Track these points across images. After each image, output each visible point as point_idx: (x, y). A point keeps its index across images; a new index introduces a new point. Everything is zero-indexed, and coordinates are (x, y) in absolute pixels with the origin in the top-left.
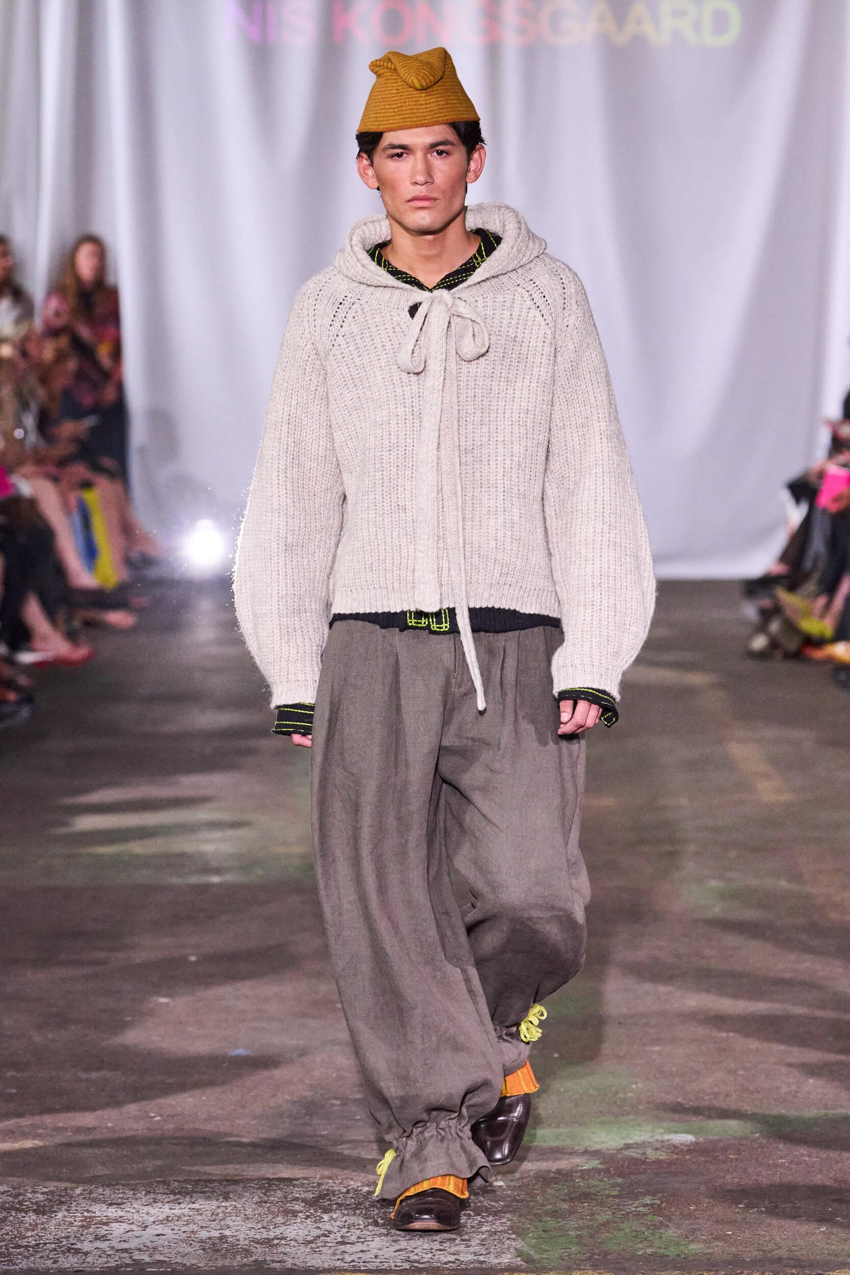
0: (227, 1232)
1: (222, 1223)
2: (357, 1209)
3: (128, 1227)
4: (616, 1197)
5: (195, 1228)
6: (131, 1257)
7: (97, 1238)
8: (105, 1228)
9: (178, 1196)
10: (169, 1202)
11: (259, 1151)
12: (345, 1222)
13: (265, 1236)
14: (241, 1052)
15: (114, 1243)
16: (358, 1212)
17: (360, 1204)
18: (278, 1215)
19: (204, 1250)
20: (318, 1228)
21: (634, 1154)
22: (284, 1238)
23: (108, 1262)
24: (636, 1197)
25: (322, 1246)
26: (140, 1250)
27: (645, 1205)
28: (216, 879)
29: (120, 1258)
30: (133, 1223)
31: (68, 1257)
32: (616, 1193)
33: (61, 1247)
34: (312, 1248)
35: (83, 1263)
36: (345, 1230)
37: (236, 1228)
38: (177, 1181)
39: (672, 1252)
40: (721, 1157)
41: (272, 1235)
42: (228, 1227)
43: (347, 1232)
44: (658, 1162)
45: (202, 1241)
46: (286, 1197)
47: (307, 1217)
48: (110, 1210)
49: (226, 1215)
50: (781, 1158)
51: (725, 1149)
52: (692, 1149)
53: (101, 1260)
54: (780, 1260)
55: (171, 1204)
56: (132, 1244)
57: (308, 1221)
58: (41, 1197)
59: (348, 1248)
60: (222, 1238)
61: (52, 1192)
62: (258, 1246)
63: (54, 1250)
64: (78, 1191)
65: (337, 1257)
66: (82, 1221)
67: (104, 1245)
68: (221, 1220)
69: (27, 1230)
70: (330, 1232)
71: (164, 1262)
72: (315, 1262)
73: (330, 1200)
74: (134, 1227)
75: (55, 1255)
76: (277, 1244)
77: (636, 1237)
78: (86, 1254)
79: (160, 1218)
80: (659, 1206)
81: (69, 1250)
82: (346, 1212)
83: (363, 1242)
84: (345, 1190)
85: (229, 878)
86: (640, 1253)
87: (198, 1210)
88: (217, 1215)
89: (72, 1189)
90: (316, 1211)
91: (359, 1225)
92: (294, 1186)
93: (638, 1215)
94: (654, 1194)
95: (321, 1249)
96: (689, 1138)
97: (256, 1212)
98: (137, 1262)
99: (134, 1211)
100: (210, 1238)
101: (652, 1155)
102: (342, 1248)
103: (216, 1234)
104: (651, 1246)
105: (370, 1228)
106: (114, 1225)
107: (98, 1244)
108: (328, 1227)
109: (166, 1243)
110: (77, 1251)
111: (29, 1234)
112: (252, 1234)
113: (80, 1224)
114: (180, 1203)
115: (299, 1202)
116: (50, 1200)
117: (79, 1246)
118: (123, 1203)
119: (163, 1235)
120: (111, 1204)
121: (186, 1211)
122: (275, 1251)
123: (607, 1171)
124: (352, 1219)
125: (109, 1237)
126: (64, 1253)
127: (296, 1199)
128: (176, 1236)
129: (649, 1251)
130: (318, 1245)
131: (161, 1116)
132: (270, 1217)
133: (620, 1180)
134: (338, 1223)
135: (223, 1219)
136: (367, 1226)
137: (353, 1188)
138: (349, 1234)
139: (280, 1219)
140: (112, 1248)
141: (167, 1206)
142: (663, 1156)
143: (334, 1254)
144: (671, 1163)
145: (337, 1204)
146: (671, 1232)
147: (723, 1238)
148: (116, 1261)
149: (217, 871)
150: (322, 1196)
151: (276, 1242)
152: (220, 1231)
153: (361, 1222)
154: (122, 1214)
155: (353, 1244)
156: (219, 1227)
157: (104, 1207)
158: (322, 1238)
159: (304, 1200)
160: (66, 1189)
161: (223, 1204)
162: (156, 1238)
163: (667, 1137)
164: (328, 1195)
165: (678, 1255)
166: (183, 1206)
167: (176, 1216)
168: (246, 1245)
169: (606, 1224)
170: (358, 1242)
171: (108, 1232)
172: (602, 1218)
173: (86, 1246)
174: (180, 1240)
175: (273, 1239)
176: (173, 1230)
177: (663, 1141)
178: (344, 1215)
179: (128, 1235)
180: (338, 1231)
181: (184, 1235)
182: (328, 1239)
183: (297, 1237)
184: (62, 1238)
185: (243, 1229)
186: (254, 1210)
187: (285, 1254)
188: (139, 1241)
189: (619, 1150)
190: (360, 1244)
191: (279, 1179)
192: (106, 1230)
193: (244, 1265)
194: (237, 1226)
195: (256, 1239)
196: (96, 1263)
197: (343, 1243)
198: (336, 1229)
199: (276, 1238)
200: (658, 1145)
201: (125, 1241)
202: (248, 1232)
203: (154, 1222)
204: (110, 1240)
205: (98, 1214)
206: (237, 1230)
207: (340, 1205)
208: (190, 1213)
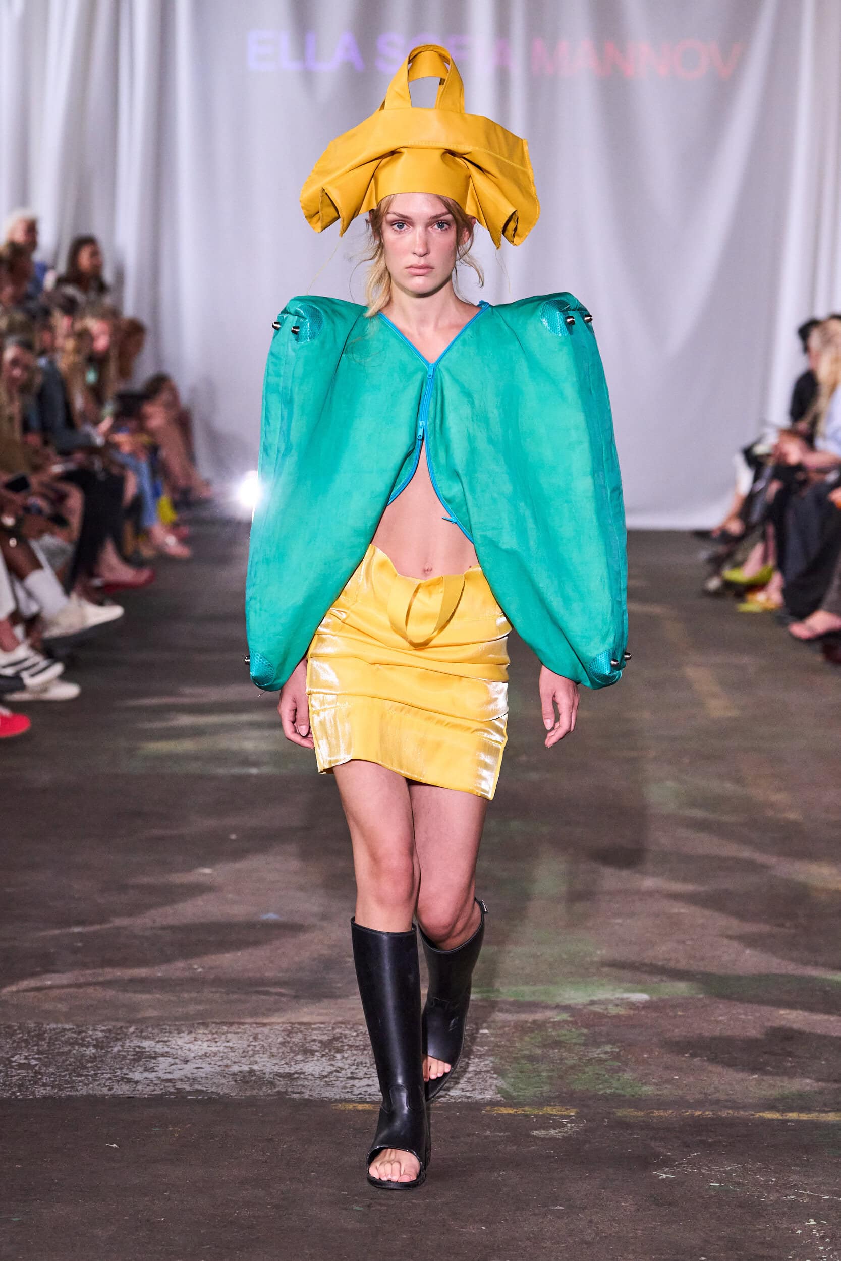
0: (255, 1067)
1: (252, 1059)
2: (364, 1049)
3: (172, 1061)
4: (582, 1044)
5: (229, 1062)
6: (174, 1086)
7: (146, 1070)
8: (154, 1061)
9: (215, 1036)
10: (207, 1041)
11: (284, 999)
12: (355, 1060)
13: (287, 1070)
14: (272, 916)
15: (161, 1074)
16: (366, 1052)
18: (298, 1054)
19: (236, 1081)
20: (332, 1065)
21: (597, 1009)
22: (304, 1073)
23: (154, 1090)
24: (597, 1044)
25: (335, 1081)
26: (182, 1080)
27: (606, 1053)
28: (254, 771)
29: (165, 1087)
30: (176, 1058)
31: (121, 1085)
32: (582, 1041)
33: (115, 1077)
34: (326, 1082)
35: (134, 1090)
36: (354, 1067)
37: (263, 1064)
38: (215, 1023)
39: (628, 1092)
40: (671, 1014)
41: (292, 1070)
42: (256, 1062)
43: (356, 1069)
44: (617, 1017)
45: (234, 1074)
46: (305, 1039)
47: (323, 1056)
48: (158, 1046)
49: (255, 1053)
50: (721, 1016)
51: (674, 1007)
52: (646, 1006)
53: (149, 1089)
54: (718, 1101)
55: (209, 1043)
56: (177, 1075)
57: (324, 1058)
58: (100, 1034)
59: (356, 1082)
60: (251, 1072)
61: (110, 1031)
62: (281, 1079)
63: (110, 1079)
64: (132, 1030)
65: (347, 1090)
66: (133, 1055)
67: (152, 1076)
68: (250, 1057)
69: (88, 1062)
70: (342, 1069)
71: (202, 1091)
72: (328, 1093)
73: (342, 1042)
74: (177, 1061)
75: (110, 1083)
76: (298, 1078)
77: (598, 1079)
78: (137, 1083)
79: (200, 1054)
80: (618, 1053)
81: (122, 1079)
82: (355, 1052)
83: (369, 1078)
84: (355, 1034)
85: (266, 770)
86: (601, 1092)
87: (231, 1048)
88: (248, 1052)
89: (127, 1028)
90: (330, 1051)
91: (366, 1063)
92: (313, 1029)
93: (601, 1061)
94: (612, 1042)
95: (334, 1083)
96: (643, 997)
97: (281, 1051)
98: (179, 1091)
99: (178, 1047)
100: (241, 1072)
101: (613, 1011)
102: (351, 1082)
103: (246, 1068)
104: (610, 1087)
106: (161, 1059)
107: (146, 1075)
108: (340, 1064)
109: (204, 1076)
110: (129, 1081)
111: (89, 1065)
112: (276, 1069)
113: (132, 1057)
114: (216, 1042)
115: (317, 1043)
116: (108, 1037)
117: (131, 1076)
118: (168, 1041)
119: (202, 1068)
120: (158, 1042)
121: (222, 1049)
122: (295, 1084)
123: (574, 1023)
125: (156, 1069)
126: (118, 1082)
127: (314, 1040)
128: (213, 1070)
129: (608, 1091)
130: (332, 1079)
131: (203, 968)
132: (292, 1055)
133: (585, 1031)
134: (349, 1061)
135: (253, 1056)
137: (362, 1033)
138: (357, 1071)
139: (299, 1057)
140: (159, 1078)
141: (205, 1044)
142: (622, 1011)
143: (345, 1087)
144: (629, 1018)
145: (348, 1045)
146: (627, 1076)
147: (670, 1081)
148: (162, 1089)
149: (255, 764)
150: (336, 1039)
151: (296, 1076)
152: (250, 1066)
153: (368, 1061)
154: (167, 1049)
155: (361, 1079)
156: (248, 1062)
157: (152, 1043)
158: (335, 1074)
159: (321, 1042)
160: (121, 1027)
161: (253, 1043)
162: (195, 1071)
163: (626, 995)
164: (341, 1037)
165: (633, 1096)
166: (219, 1044)
167: (213, 1052)
168: (271, 1078)
169: (572, 1067)
170: (365, 1078)
171: (155, 1065)
172: (570, 1062)
173: (137, 1076)
174: (216, 1073)
175: (294, 1074)
176: (210, 1064)
177: (622, 999)
178: (354, 1055)
179: (173, 1067)
180: (349, 1068)
181: (219, 1069)
182: (340, 1075)
183: (314, 1073)
184: (117, 1069)
185: (268, 1064)
186: (278, 1048)
187: (304, 1086)
188: (182, 1073)
189: (585, 1006)
190: (366, 1079)
191: (300, 1024)
192: (154, 1063)
193: (269, 1095)
194: (264, 1062)
195: (279, 1073)
196: (144, 1091)
197: (352, 1078)
198: (347, 1067)
199: (296, 1073)
200: (618, 1002)
201: (169, 1073)
202: (273, 1067)
203: (194, 1057)
204: (156, 1071)
205: (147, 1049)
206: (264, 1066)
207: (350, 1046)
208: (225, 1051)
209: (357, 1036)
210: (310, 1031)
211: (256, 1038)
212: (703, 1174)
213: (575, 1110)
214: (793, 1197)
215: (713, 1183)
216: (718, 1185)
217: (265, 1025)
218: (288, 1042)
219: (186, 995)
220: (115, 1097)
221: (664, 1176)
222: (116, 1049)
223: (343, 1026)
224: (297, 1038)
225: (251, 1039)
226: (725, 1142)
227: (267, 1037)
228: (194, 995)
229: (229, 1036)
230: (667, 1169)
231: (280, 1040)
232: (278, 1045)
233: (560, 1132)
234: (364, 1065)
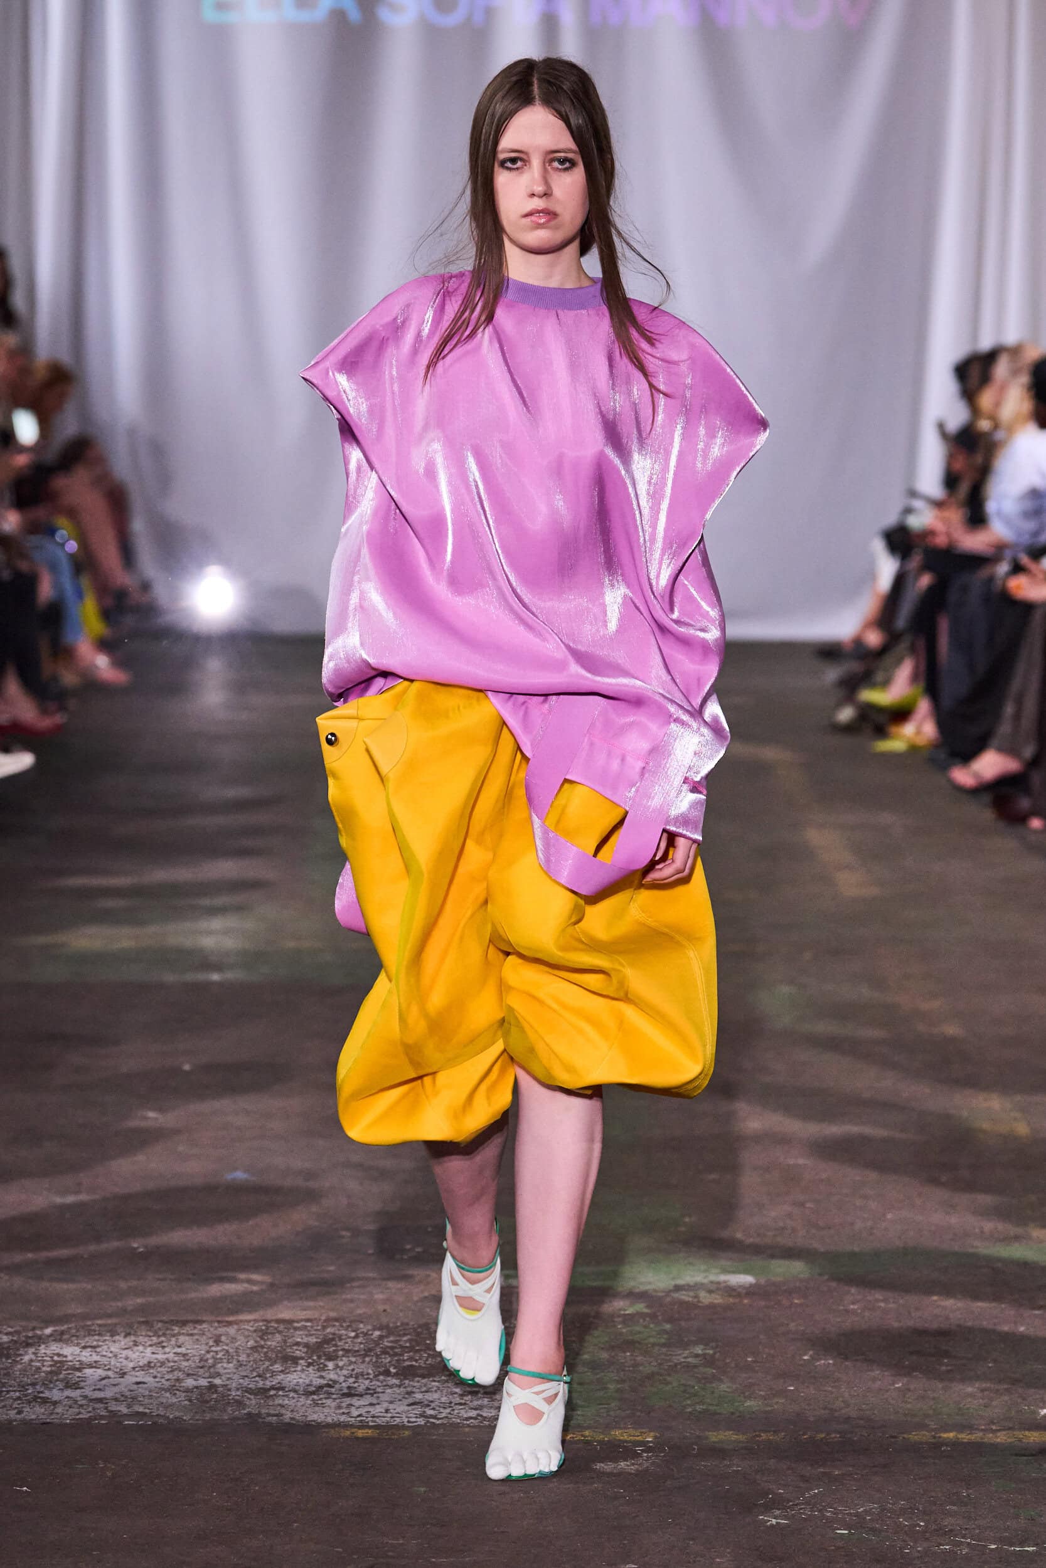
0: (217, 1381)
1: (212, 1370)
2: (366, 1355)
3: (104, 1374)
4: (664, 1345)
5: (181, 1375)
6: (106, 1408)
7: (68, 1386)
8: (78, 1374)
9: (163, 1339)
10: (151, 1345)
12: (353, 1370)
13: (261, 1384)
14: (240, 1175)
15: (88, 1392)
16: (367, 1359)
17: (370, 1350)
18: (275, 1362)
19: (190, 1401)
20: (322, 1377)
21: (684, 1296)
22: (283, 1389)
23: (79, 1413)
24: (685, 1345)
25: (326, 1398)
26: (116, 1400)
27: (697, 1356)
28: (215, 977)
29: (94, 1409)
30: (109, 1369)
31: (34, 1406)
32: (663, 1341)
33: (26, 1396)
34: (313, 1400)
35: (52, 1414)
36: (352, 1380)
37: (228, 1376)
38: (161, 1321)
39: (725, 1409)
40: (785, 1302)
41: (268, 1384)
42: (218, 1375)
43: (354, 1383)
44: (712, 1306)
45: (187, 1390)
46: (285, 1342)
47: (309, 1365)
48: (83, 1353)
49: (217, 1361)
50: (853, 1303)
51: (790, 1292)
52: (750, 1292)
53: (72, 1411)
54: (848, 1419)
55: (154, 1349)
56: (108, 1393)
57: (311, 1369)
59: (355, 1401)
60: (212, 1387)
61: (18, 1333)
62: (252, 1397)
63: (19, 1398)
64: (48, 1331)
65: (341, 1411)
66: (51, 1366)
67: (75, 1394)
68: (210, 1367)
70: (335, 1382)
71: (145, 1414)
72: (317, 1416)
73: (336, 1345)
74: (110, 1373)
75: (19, 1404)
76: (275, 1395)
77: (684, 1391)
78: (55, 1403)
79: (141, 1364)
80: (713, 1356)
81: (35, 1398)
82: (353, 1359)
83: (372, 1395)
84: (353, 1334)
85: (230, 975)
86: (689, 1410)
87: (184, 1355)
88: (207, 1360)
89: (42, 1329)
90: (319, 1357)
91: (368, 1374)
92: (296, 1329)
93: (688, 1367)
94: (706, 1342)
95: (324, 1401)
96: (747, 1279)
97: (252, 1359)
98: (113, 1414)
99: (110, 1355)
100: (197, 1387)
101: (705, 1298)
102: (348, 1400)
103: (203, 1382)
104: (701, 1403)
105: (381, 1378)
106: (88, 1371)
107: (68, 1393)
108: (332, 1376)
109: (147, 1393)
110: (45, 1401)
112: (245, 1382)
113: (49, 1369)
114: (163, 1347)
115: (300, 1348)
116: (16, 1342)
117: (47, 1394)
118: (98, 1346)
119: (144, 1383)
120: (85, 1347)
121: (171, 1356)
122: (271, 1403)
123: (653, 1316)
124: (361, 1368)
125: (82, 1384)
126: (29, 1402)
127: (298, 1344)
128: (159, 1385)
129: (699, 1408)
130: (321, 1396)
131: (145, 1246)
132: (267, 1363)
133: (668, 1326)
134: (345, 1372)
135: (213, 1366)
136: (378, 1375)
137: (363, 1333)
138: (356, 1385)
139: (277, 1367)
140: (85, 1397)
141: (149, 1350)
142: (717, 1299)
143: (339, 1407)
144: (727, 1308)
145: (343, 1350)
146: (724, 1387)
147: (783, 1393)
148: (90, 1412)
149: (218, 967)
150: (327, 1341)
151: (272, 1392)
152: (210, 1380)
153: (370, 1371)
154: (95, 1358)
155: (361, 1396)
156: (207, 1375)
157: (77, 1350)
158: (325, 1389)
159: (306, 1345)
160: (33, 1329)
161: (214, 1349)
162: (135, 1387)
163: (723, 1278)
164: (333, 1339)
165: (733, 1413)
166: (167, 1350)
167: (159, 1362)
168: (238, 1396)
169: (651, 1376)
170: (367, 1394)
171: (81, 1379)
172: (647, 1370)
173: (55, 1395)
174: (163, 1389)
175: (269, 1390)
176: (155, 1377)
177: (719, 1283)
178: (351, 1363)
179: (104, 1382)
180: (344, 1381)
181: (167, 1384)
182: (333, 1390)
183: (297, 1388)
184: (28, 1385)
185: (236, 1377)
186: (248, 1355)
187: (282, 1406)
188: (116, 1389)
189: (668, 1292)
190: (368, 1396)
191: (278, 1321)
192: (79, 1377)
193: (236, 1419)
194: (229, 1373)
195: (250, 1388)
196: (66, 1414)
197: (349, 1395)
198: (342, 1379)
199: (272, 1388)
200: (713, 1287)
201: (99, 1390)
202: (241, 1381)
203: (134, 1368)
204: (82, 1388)
205: (70, 1358)
206: (229, 1379)
207: (347, 1351)
208: (176, 1359)
209: (357, 1336)
210: (292, 1331)
211: (217, 1342)
212: (827, 1518)
213: (652, 1434)
214: (947, 1547)
215: (839, 1529)
216: (846, 1532)
217: (230, 1323)
218: (262, 1347)
219: (123, 1285)
220: (26, 1423)
221: (774, 1521)
222: (26, 1358)
223: (337, 1324)
224: (275, 1341)
225: (211, 1343)
226: (857, 1474)
227: (234, 1340)
228: (134, 1283)
229: (182, 1339)
230: (777, 1512)
231: (251, 1343)
232: (248, 1351)
233: (633, 1464)
234: (366, 1377)
